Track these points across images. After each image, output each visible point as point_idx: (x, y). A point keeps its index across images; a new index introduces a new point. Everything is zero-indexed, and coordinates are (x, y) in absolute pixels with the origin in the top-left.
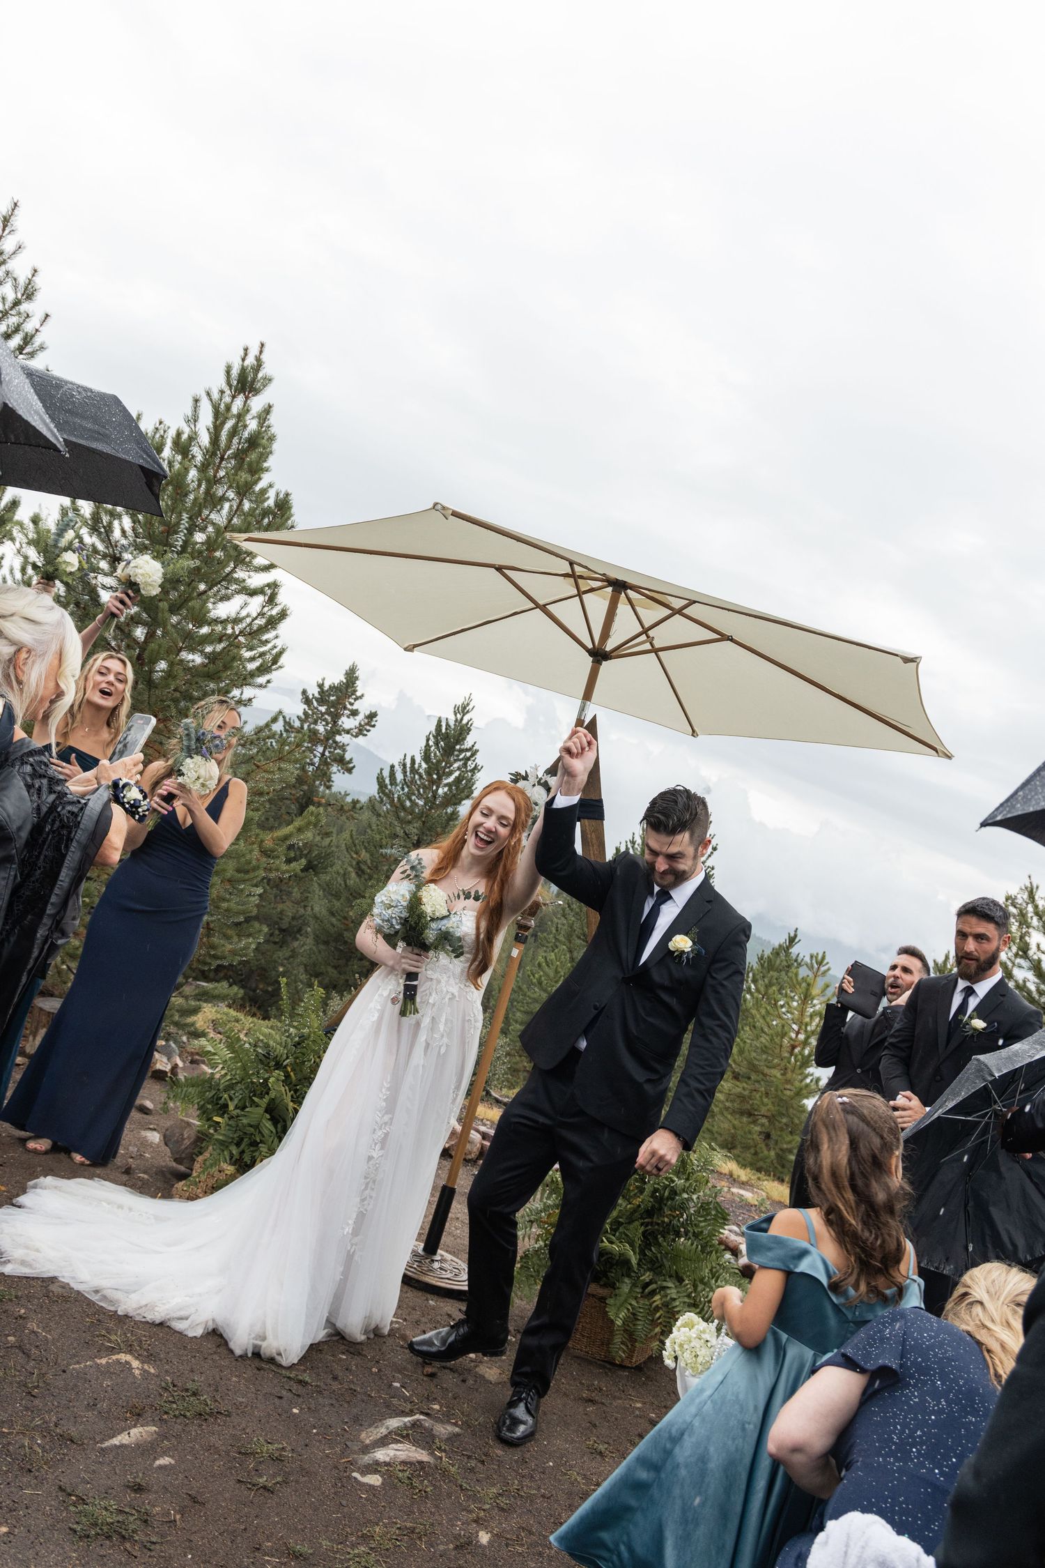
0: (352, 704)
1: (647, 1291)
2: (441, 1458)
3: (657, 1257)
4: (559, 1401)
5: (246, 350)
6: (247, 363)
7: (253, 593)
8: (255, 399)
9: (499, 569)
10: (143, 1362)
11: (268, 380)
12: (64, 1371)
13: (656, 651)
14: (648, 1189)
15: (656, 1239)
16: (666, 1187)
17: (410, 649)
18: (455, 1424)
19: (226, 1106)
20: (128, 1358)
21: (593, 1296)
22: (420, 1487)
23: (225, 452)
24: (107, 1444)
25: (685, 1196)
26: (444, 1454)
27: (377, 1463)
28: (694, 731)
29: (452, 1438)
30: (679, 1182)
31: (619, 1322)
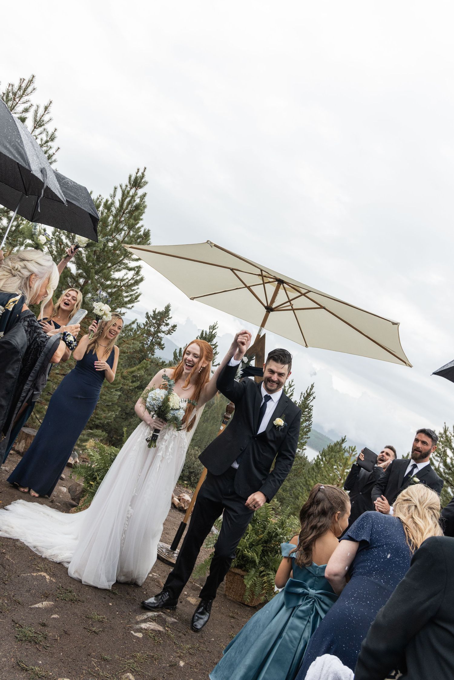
0: (166, 321)
1: (261, 575)
2: (168, 630)
3: (267, 561)
4: (219, 616)
5: (138, 170)
6: (138, 175)
7: (130, 269)
8: (140, 190)
9: (232, 270)
10: (51, 577)
11: (146, 183)
12: (19, 576)
13: (293, 310)
14: (266, 532)
15: (268, 553)
16: (274, 532)
17: (192, 299)
18: (175, 618)
19: (96, 478)
20: (45, 574)
21: (239, 574)
22: (158, 640)
23: (125, 210)
24: (33, 606)
25: (281, 536)
26: (169, 629)
27: (141, 628)
28: (306, 345)
29: (173, 623)
30: (279, 530)
31: (248, 586)
